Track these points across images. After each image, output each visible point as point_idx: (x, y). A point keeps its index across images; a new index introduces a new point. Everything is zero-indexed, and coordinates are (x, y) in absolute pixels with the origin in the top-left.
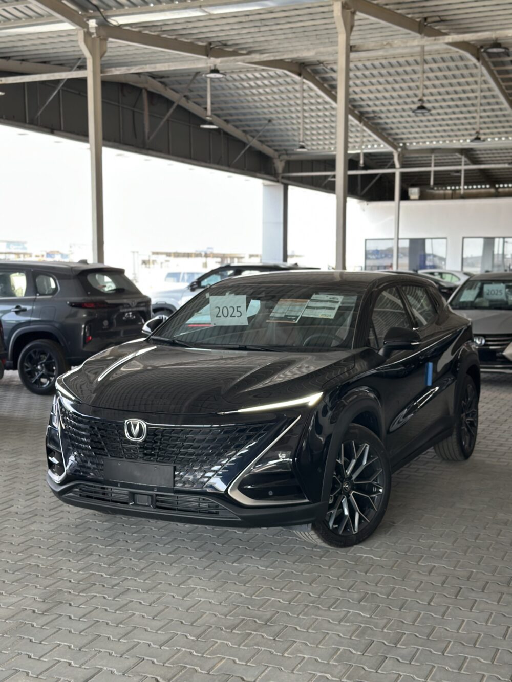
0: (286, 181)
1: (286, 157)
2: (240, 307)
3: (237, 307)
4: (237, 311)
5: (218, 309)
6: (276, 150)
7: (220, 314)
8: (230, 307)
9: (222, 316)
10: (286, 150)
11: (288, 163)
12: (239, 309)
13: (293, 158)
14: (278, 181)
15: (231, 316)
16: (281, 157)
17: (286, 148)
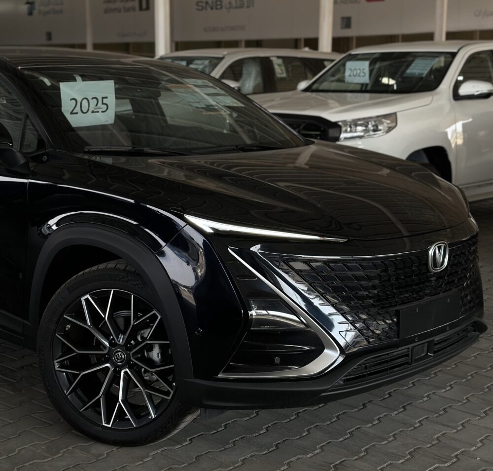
2: (106, 98)
3: (103, 98)
4: (103, 104)
5: (74, 101)
7: (78, 109)
8: (93, 98)
9: (80, 113)
12: (105, 101)
15: (93, 112)
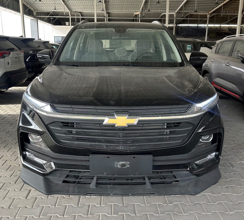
0: (37, 19)
1: (36, 11)
6: (34, 9)
10: (37, 9)
11: (37, 13)
13: (38, 11)
14: (35, 18)
16: (35, 11)
17: (37, 8)
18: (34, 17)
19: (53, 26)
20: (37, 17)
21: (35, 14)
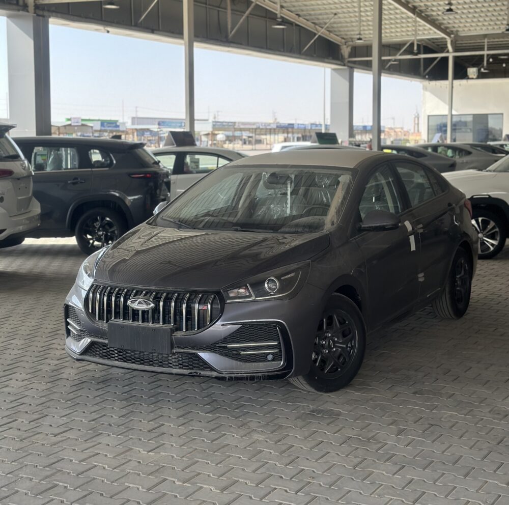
6: (343, 39)
10: (351, 38)
14: (344, 65)
18: (339, 62)
19: (426, 83)
20: (355, 62)
21: (346, 51)
